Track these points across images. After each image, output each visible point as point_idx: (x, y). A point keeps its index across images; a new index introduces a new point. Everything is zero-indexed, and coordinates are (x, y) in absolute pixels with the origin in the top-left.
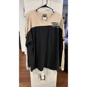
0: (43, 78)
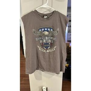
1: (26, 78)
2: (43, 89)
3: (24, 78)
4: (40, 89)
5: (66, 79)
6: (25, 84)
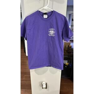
1: (27, 76)
2: (43, 84)
3: (25, 76)
4: (40, 84)
5: (66, 77)
6: (26, 80)
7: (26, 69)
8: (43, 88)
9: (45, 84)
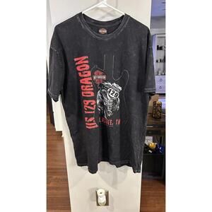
0: (102, 200)
1: (58, 177)
2: (99, 194)
3: (55, 177)
6: (56, 188)
7: (56, 161)
8: (98, 205)
9: (103, 194)
